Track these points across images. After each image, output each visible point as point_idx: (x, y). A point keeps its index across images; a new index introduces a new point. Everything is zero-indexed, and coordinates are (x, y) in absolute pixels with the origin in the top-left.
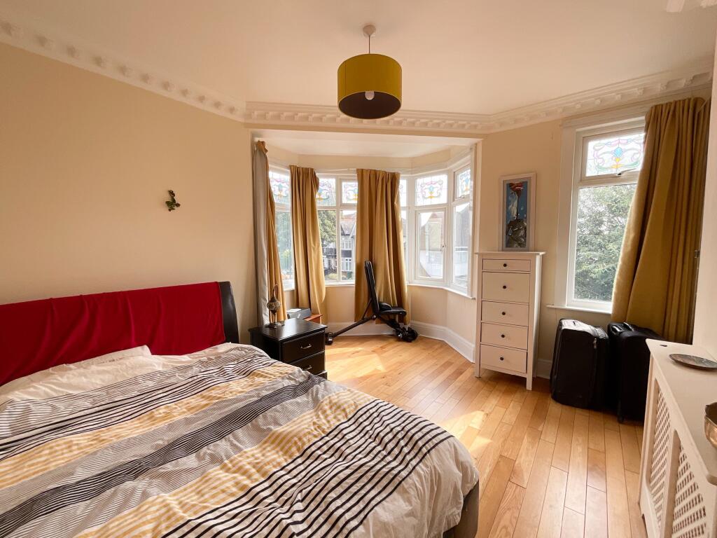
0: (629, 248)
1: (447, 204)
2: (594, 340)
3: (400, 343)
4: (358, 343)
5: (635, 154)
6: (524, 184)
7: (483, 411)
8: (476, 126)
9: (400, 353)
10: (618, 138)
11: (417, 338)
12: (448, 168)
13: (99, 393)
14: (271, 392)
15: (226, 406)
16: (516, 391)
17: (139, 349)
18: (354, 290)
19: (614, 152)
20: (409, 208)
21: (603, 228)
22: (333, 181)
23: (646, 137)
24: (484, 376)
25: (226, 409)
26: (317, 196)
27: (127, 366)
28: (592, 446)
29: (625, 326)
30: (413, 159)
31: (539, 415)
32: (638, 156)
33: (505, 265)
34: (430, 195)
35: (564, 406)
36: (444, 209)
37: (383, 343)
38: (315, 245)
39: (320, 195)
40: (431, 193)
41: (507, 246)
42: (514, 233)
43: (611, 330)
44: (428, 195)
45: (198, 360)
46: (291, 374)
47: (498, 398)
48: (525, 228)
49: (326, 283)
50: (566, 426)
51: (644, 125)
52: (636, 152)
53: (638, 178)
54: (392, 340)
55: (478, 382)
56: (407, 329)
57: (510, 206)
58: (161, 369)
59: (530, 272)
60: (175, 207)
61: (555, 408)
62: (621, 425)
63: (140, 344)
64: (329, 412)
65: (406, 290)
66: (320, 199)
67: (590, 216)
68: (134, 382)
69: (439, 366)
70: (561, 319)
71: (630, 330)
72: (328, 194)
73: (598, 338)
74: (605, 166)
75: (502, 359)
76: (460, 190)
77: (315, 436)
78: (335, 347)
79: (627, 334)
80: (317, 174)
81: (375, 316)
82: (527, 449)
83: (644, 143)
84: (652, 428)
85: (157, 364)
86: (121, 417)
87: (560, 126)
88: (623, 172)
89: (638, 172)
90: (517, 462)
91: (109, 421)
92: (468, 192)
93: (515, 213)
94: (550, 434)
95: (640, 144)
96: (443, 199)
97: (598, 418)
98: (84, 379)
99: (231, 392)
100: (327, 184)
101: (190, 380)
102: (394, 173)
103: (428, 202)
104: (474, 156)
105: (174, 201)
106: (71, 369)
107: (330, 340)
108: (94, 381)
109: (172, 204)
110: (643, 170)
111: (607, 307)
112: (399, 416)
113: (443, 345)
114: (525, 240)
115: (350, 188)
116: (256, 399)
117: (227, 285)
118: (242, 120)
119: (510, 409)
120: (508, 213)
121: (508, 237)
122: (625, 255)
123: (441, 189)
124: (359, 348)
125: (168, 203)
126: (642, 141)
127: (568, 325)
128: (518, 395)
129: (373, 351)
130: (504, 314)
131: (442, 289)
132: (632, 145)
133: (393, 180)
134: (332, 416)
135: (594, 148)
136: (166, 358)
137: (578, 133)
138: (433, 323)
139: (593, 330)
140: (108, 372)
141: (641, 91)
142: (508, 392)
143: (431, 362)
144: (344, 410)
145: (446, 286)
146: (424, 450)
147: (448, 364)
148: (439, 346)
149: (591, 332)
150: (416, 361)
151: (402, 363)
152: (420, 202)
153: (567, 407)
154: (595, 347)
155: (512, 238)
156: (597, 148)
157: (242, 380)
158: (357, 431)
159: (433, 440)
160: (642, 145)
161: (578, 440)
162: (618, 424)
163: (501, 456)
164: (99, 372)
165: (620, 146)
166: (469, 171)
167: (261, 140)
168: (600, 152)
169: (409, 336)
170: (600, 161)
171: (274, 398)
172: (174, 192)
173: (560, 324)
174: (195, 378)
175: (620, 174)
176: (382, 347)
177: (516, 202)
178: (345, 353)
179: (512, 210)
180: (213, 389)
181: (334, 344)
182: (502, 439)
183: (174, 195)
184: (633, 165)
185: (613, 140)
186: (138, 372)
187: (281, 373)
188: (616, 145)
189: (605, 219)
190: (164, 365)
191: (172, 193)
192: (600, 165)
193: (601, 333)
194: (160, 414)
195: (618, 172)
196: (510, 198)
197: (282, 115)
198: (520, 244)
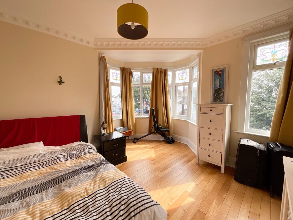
0: (280, 102)
1: (189, 82)
2: (258, 151)
3: (166, 144)
4: (147, 143)
5: (284, 52)
6: (223, 71)
7: (195, 182)
8: (199, 44)
9: (165, 149)
10: (274, 45)
11: (175, 142)
12: (190, 66)
13: (11, 162)
14: (80, 168)
15: (56, 174)
16: (215, 174)
17: (38, 143)
18: (149, 120)
19: (272, 52)
20: (173, 84)
21: (273, 94)
22: (139, 74)
23: (290, 43)
24: (201, 163)
25: (54, 176)
26: (132, 80)
27: (26, 151)
28: (252, 210)
29: (276, 144)
30: (174, 63)
31: (225, 188)
32: (286, 53)
33: (211, 110)
34: (182, 78)
35: (240, 184)
36: (188, 85)
37: (159, 144)
38: (130, 100)
39: (134, 79)
40: (182, 77)
41: (214, 101)
42: (218, 95)
43: (269, 146)
44: (181, 78)
45: (62, 149)
46: (96, 159)
47: (205, 176)
48: (223, 92)
49: (135, 116)
50: (240, 197)
51: (289, 37)
52: (284, 51)
53: (285, 65)
54: (163, 143)
55: (197, 167)
56: (170, 138)
57: (216, 82)
58: (42, 152)
59: (224, 114)
60: (62, 83)
61: (235, 185)
62: (272, 198)
63: (39, 141)
64: (97, 182)
65: (171, 121)
66: (134, 81)
67: (266, 88)
68: (28, 158)
69: (180, 156)
70: (241, 138)
71: (279, 147)
72: (137, 79)
73: (260, 150)
74: (267, 59)
75: (209, 156)
76: (195, 76)
77: (81, 197)
78: (137, 144)
79: (277, 149)
80: (132, 70)
81: (156, 132)
82: (214, 208)
83: (289, 46)
84: (285, 214)
85: (41, 150)
86: (10, 175)
87: (242, 40)
88: (277, 62)
89: (285, 62)
90: (207, 215)
91: (3, 177)
92: (197, 77)
93: (218, 85)
94: (229, 200)
95: (287, 47)
96: (187, 80)
97: (259, 194)
98: (5, 156)
99: (63, 167)
100: (136, 75)
101: (51, 159)
102: (165, 69)
103: (181, 82)
104: (199, 59)
105: (61, 81)
106: (4, 150)
107: (135, 141)
108: (9, 157)
109: (61, 82)
110: (288, 61)
111: (267, 133)
112: (131, 188)
113: (186, 146)
114: (223, 98)
115: (147, 76)
116: (71, 171)
117: (83, 117)
118: (93, 47)
119: (210, 183)
120: (215, 85)
121: (215, 97)
122: (277, 106)
123: (186, 75)
124: (147, 146)
125: (58, 82)
126: (288, 45)
127: (244, 142)
128: (216, 176)
129: (153, 147)
130: (210, 134)
131: (186, 121)
132: (283, 48)
133: (165, 72)
134: (97, 185)
135: (261, 51)
136: (47, 147)
137: (251, 43)
138: (181, 136)
139: (257, 145)
140: (17, 153)
141: (287, 18)
142: (210, 173)
143: (178, 154)
144: (105, 182)
145: (188, 119)
146: (133, 214)
147: (186, 156)
148: (183, 146)
149: (256, 147)
150: (171, 153)
151: (163, 154)
152: (177, 81)
153: (242, 185)
154: (258, 155)
155: (217, 98)
156: (262, 50)
157: (74, 160)
158: (105, 196)
159: (141, 207)
160: (288, 47)
161: (245, 206)
162: (270, 198)
163: (198, 211)
164: (13, 153)
165: (275, 49)
166: (197, 67)
167: (103, 55)
168: (264, 52)
169: (171, 141)
170: (264, 57)
171: (77, 172)
172: (62, 77)
173: (240, 141)
174: (54, 158)
175: (275, 63)
176: (157, 146)
177: (219, 79)
178: (140, 148)
179: (217, 84)
180: (57, 164)
181: (137, 143)
182: (201, 201)
183: (62, 78)
184: (282, 58)
185: (272, 46)
186: (31, 154)
187: (92, 158)
188: (273, 48)
189: (274, 90)
190: (45, 151)
191: (60, 78)
192: (264, 59)
193: (262, 147)
194: (26, 175)
195: (274, 62)
196: (216, 78)
197: (109, 44)
198: (220, 100)
